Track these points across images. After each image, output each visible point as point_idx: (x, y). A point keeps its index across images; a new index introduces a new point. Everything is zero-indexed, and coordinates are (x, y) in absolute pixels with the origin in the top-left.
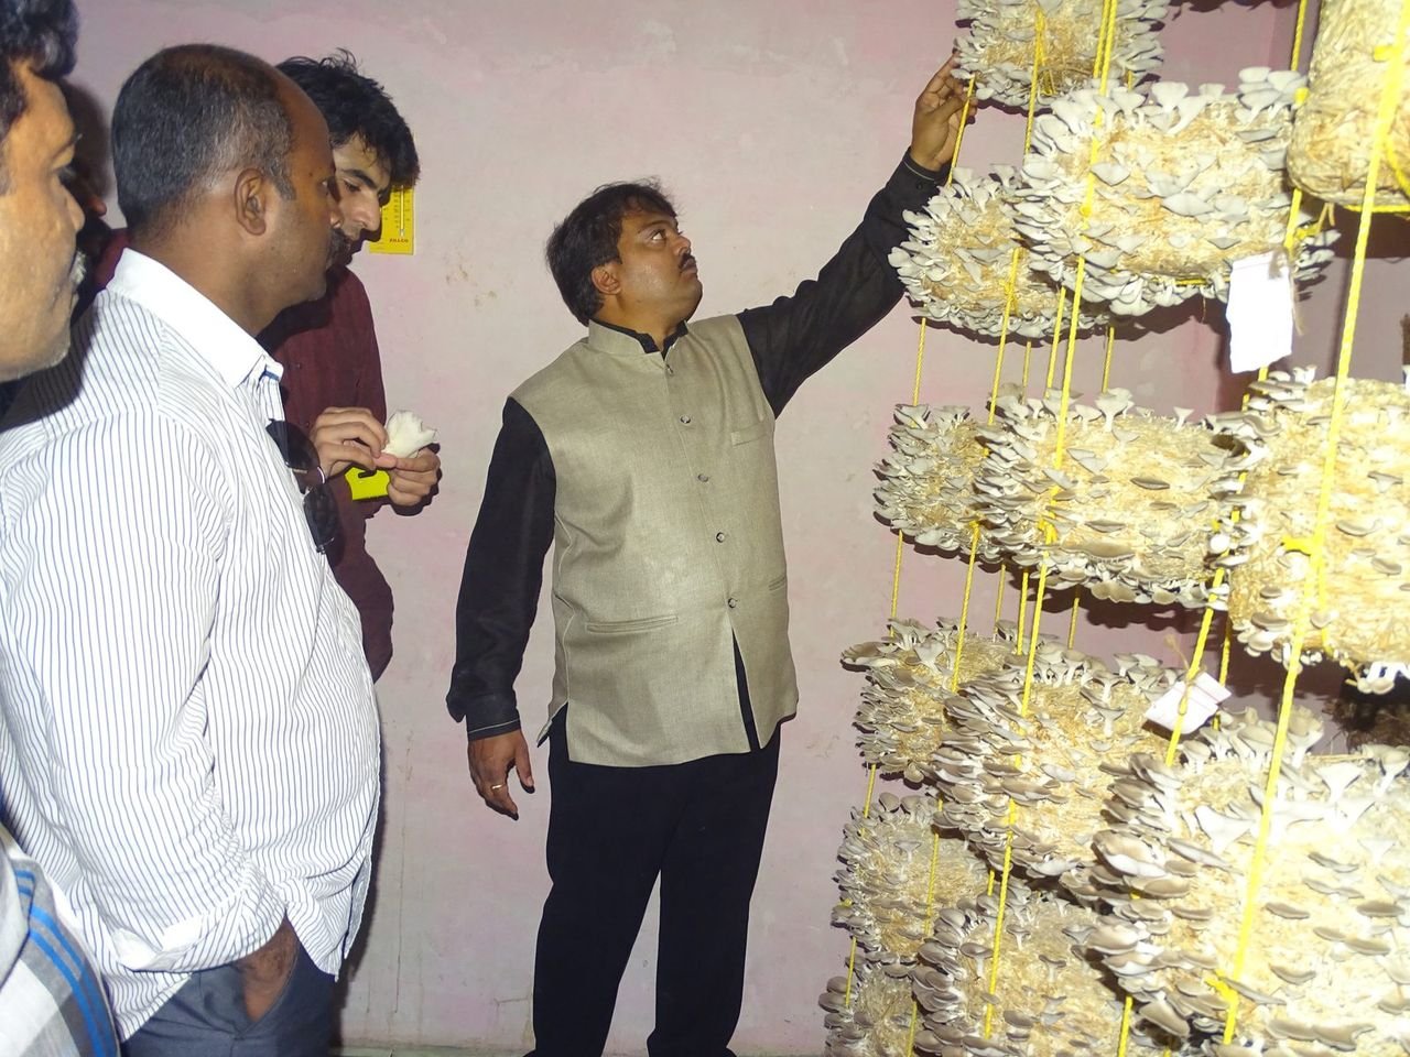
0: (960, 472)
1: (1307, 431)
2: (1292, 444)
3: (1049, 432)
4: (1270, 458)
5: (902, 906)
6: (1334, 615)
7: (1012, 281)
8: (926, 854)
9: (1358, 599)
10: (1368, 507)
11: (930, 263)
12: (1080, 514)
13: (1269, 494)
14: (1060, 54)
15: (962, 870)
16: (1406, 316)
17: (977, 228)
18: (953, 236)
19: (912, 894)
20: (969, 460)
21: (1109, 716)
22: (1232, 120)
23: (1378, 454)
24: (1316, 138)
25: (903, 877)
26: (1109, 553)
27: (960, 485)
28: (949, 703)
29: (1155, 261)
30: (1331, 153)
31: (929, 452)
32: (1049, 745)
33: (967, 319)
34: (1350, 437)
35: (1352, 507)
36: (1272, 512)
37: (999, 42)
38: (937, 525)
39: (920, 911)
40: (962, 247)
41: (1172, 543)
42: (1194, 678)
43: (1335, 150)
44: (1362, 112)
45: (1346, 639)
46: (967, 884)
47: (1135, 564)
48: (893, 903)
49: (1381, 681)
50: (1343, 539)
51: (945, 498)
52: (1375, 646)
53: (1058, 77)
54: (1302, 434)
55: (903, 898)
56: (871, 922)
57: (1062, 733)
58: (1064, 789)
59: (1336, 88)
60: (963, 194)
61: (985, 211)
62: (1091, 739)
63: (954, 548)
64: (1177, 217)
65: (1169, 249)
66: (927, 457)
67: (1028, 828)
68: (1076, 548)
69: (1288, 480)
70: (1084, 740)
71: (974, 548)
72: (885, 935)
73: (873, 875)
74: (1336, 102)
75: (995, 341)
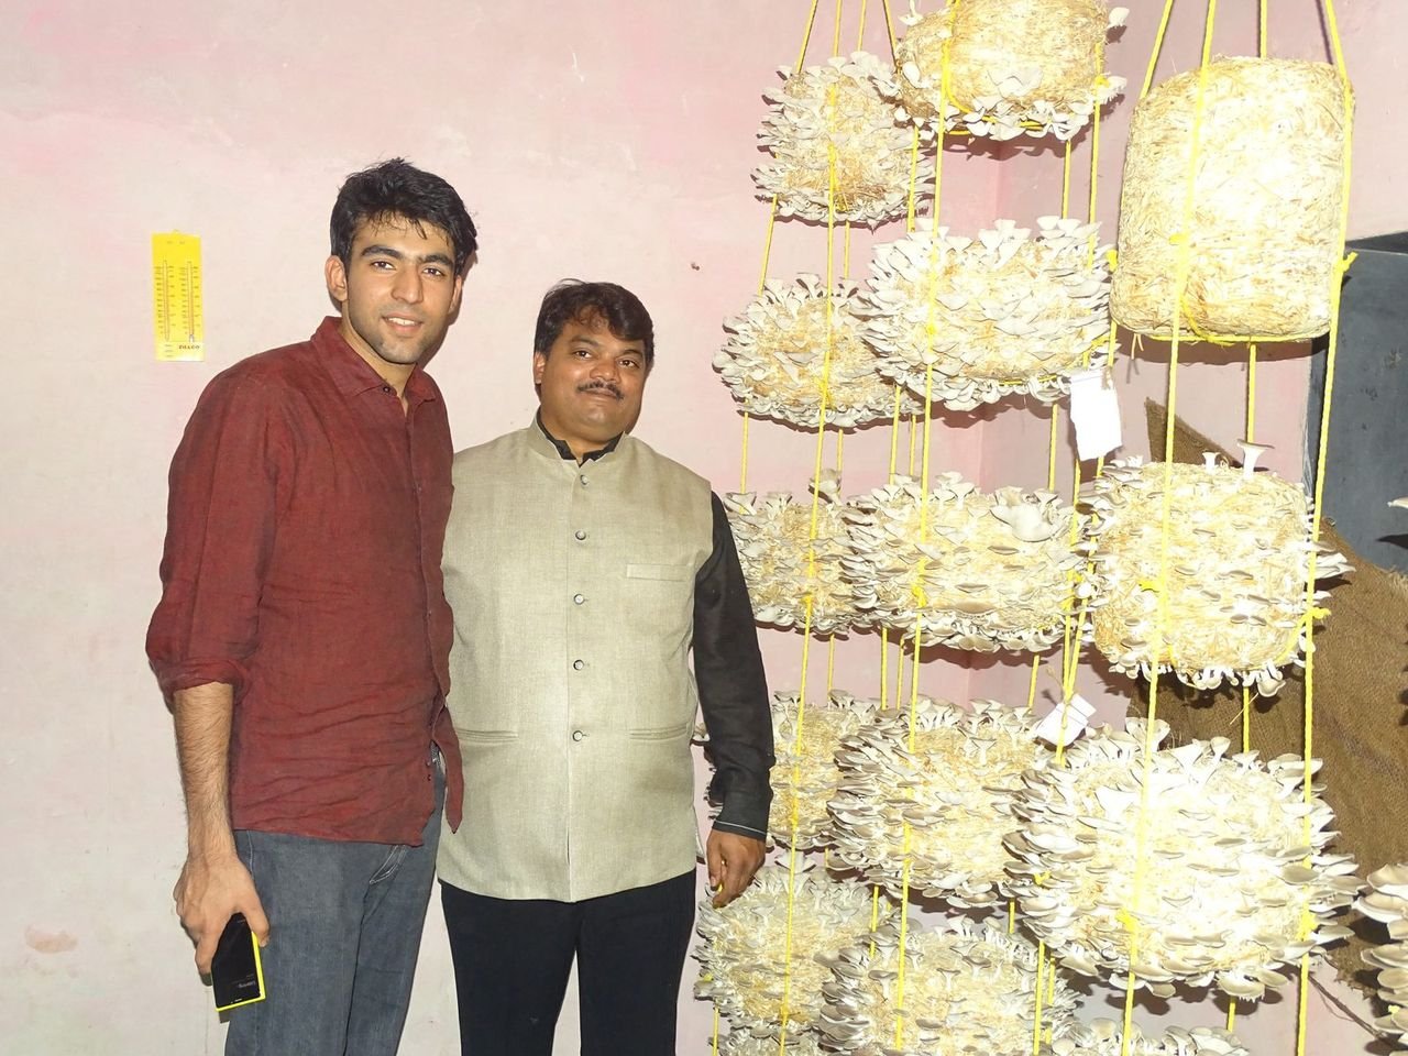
0: (791, 552)
1: (1145, 503)
2: (1134, 513)
3: (911, 513)
4: (1119, 523)
5: (761, 968)
6: (1178, 635)
7: (826, 380)
8: (781, 917)
9: (1193, 621)
10: (1193, 555)
11: (752, 364)
12: (949, 580)
13: (1121, 551)
14: (852, 180)
15: (814, 928)
16: (1148, 398)
17: (792, 333)
18: (771, 340)
19: (770, 956)
20: (799, 541)
21: (984, 745)
22: (1038, 258)
23: (1199, 516)
24: (1134, 294)
25: (761, 941)
26: (975, 610)
27: (792, 565)
28: (839, 755)
29: (988, 369)
30: (1145, 305)
31: (760, 535)
32: (936, 776)
33: (788, 413)
34: (1177, 506)
35: (1183, 556)
36: (1125, 564)
37: (798, 168)
38: (772, 602)
39: (780, 970)
40: (780, 351)
41: (1024, 598)
42: (1071, 699)
43: (1148, 303)
44: (1164, 278)
45: (1187, 652)
46: (821, 940)
47: (994, 618)
48: (753, 966)
49: (1212, 680)
50: (1178, 579)
51: (779, 578)
52: (1206, 655)
53: (851, 198)
54: (1142, 505)
55: (763, 960)
56: (734, 991)
57: (947, 765)
58: (953, 813)
59: (1144, 259)
60: (774, 300)
61: (797, 318)
62: (970, 768)
63: (789, 624)
64: (1005, 335)
65: (1000, 360)
66: (759, 541)
67: (922, 852)
68: (946, 609)
69: (1136, 538)
70: (965, 769)
71: (808, 621)
72: (748, 1002)
73: (732, 942)
74: (1144, 269)
75: (815, 430)
